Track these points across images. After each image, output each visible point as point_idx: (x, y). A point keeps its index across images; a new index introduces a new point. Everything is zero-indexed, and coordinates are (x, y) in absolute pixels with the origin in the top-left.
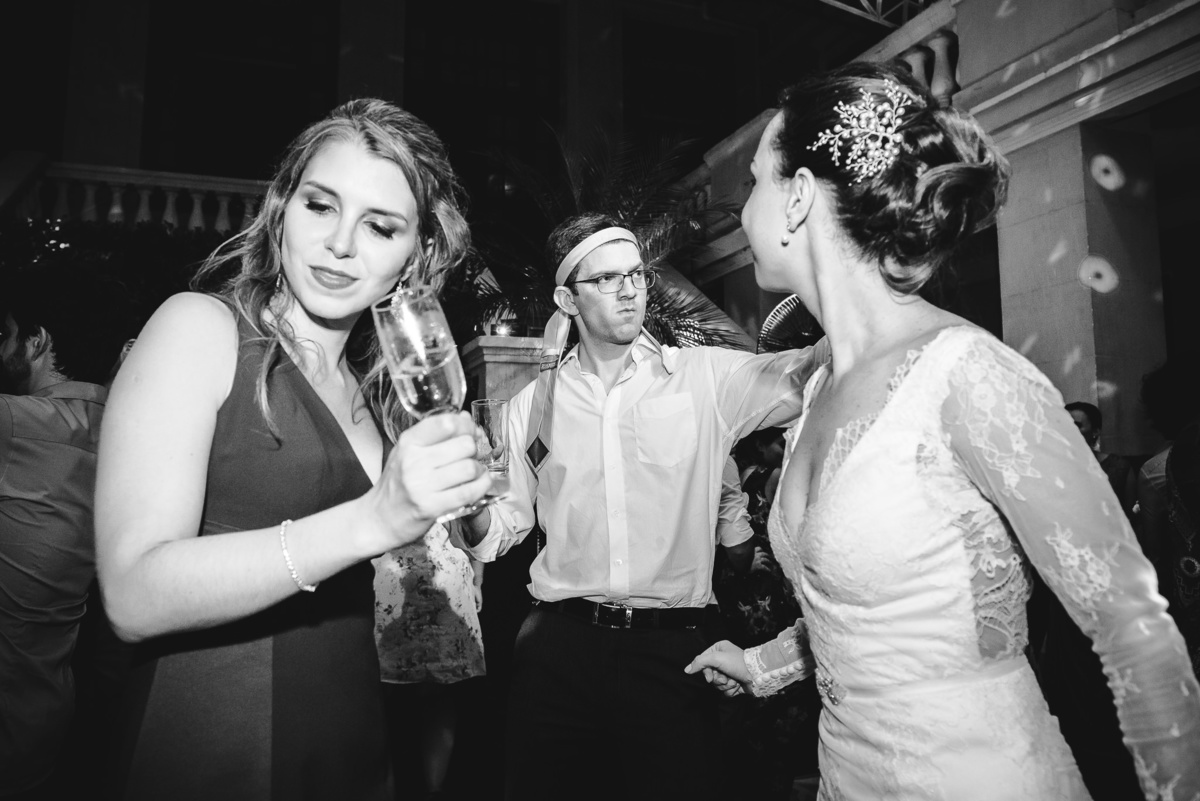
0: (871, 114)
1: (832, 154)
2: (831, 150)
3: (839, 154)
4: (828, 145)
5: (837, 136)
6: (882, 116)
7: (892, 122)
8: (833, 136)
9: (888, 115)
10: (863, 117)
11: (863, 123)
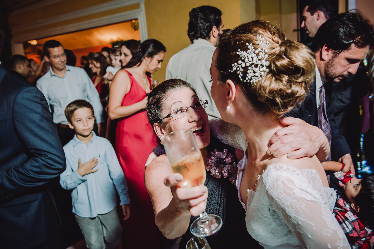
0: (253, 55)
1: (239, 74)
2: (238, 72)
3: (242, 75)
4: (236, 71)
5: (240, 66)
6: (258, 55)
7: (263, 57)
8: (238, 66)
9: (261, 54)
10: (250, 56)
11: (251, 59)
